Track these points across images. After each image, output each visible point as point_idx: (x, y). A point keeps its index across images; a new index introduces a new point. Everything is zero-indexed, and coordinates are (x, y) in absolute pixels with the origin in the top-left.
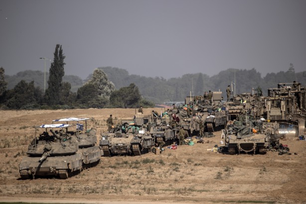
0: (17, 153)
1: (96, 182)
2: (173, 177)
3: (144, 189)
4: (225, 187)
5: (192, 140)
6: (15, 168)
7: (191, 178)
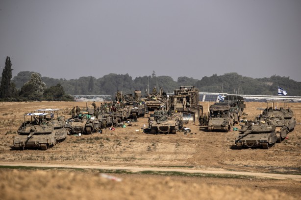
0: (6, 132)
1: (68, 153)
2: (118, 149)
3: (102, 157)
4: (155, 156)
5: (124, 124)
6: (8, 142)
7: (131, 150)
